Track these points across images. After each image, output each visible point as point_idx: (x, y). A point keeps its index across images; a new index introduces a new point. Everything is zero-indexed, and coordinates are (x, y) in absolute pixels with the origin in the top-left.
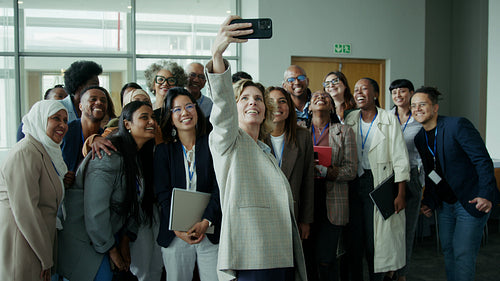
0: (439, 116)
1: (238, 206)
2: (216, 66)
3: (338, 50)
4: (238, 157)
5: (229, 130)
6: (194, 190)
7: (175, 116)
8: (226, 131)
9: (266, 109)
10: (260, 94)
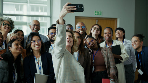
0: (143, 46)
1: (64, 79)
2: (61, 22)
3: (96, 14)
4: (64, 60)
5: (62, 48)
6: (42, 74)
7: (33, 44)
8: (61, 49)
9: (74, 41)
10: (71, 35)
